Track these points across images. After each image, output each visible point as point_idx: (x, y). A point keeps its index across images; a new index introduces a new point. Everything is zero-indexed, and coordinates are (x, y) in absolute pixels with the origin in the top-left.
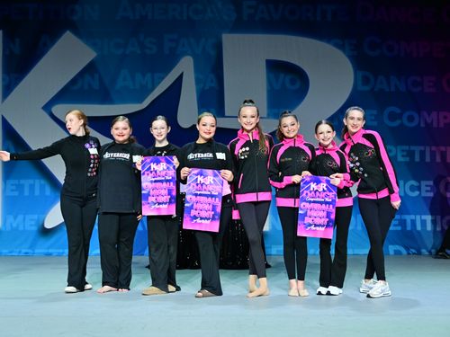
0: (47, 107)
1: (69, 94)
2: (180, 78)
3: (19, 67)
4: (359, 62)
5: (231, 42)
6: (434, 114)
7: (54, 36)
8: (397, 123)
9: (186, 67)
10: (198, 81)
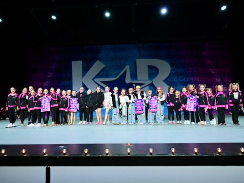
0: (93, 79)
1: (98, 76)
2: (126, 71)
3: (85, 70)
4: (172, 65)
5: (138, 60)
6: (192, 78)
7: (95, 61)
8: (182, 80)
9: (127, 68)
10: (130, 71)
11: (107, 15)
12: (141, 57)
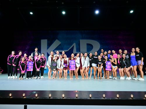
0: (54, 51)
1: (57, 49)
2: (73, 47)
3: (49, 45)
4: (101, 44)
5: (81, 41)
7: (55, 40)
9: (74, 44)
10: (76, 47)
11: (64, 13)
12: (83, 38)
